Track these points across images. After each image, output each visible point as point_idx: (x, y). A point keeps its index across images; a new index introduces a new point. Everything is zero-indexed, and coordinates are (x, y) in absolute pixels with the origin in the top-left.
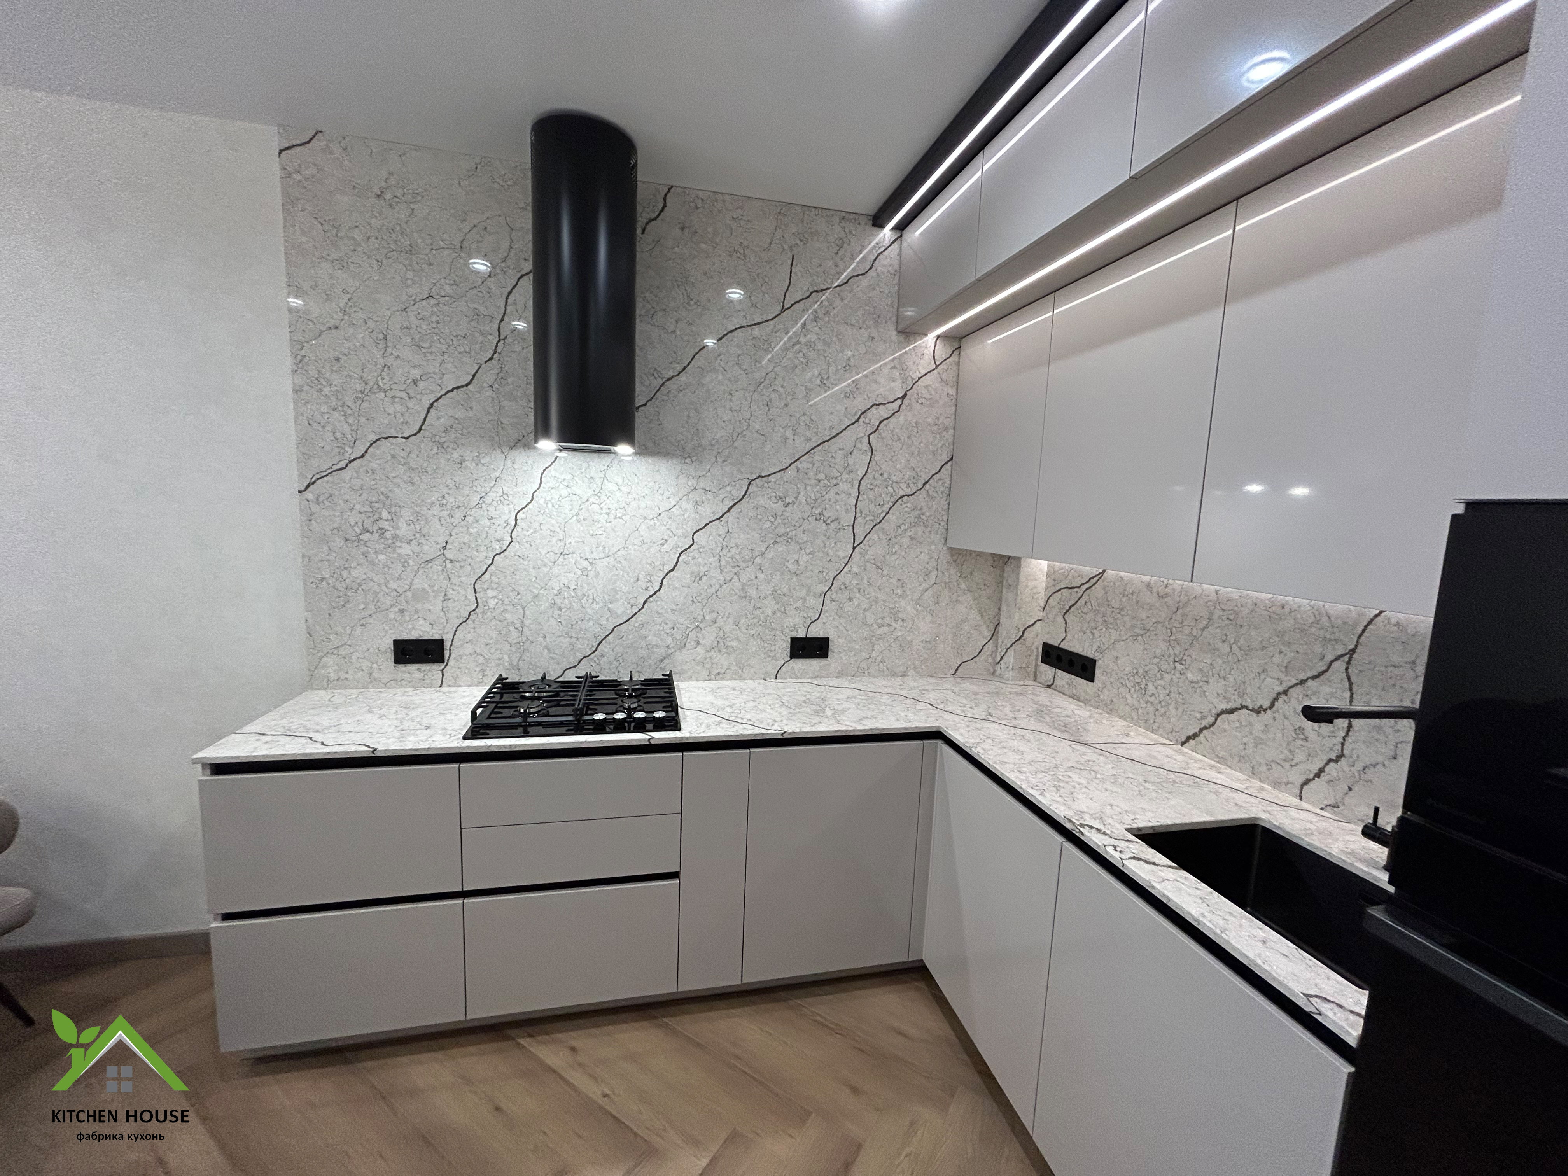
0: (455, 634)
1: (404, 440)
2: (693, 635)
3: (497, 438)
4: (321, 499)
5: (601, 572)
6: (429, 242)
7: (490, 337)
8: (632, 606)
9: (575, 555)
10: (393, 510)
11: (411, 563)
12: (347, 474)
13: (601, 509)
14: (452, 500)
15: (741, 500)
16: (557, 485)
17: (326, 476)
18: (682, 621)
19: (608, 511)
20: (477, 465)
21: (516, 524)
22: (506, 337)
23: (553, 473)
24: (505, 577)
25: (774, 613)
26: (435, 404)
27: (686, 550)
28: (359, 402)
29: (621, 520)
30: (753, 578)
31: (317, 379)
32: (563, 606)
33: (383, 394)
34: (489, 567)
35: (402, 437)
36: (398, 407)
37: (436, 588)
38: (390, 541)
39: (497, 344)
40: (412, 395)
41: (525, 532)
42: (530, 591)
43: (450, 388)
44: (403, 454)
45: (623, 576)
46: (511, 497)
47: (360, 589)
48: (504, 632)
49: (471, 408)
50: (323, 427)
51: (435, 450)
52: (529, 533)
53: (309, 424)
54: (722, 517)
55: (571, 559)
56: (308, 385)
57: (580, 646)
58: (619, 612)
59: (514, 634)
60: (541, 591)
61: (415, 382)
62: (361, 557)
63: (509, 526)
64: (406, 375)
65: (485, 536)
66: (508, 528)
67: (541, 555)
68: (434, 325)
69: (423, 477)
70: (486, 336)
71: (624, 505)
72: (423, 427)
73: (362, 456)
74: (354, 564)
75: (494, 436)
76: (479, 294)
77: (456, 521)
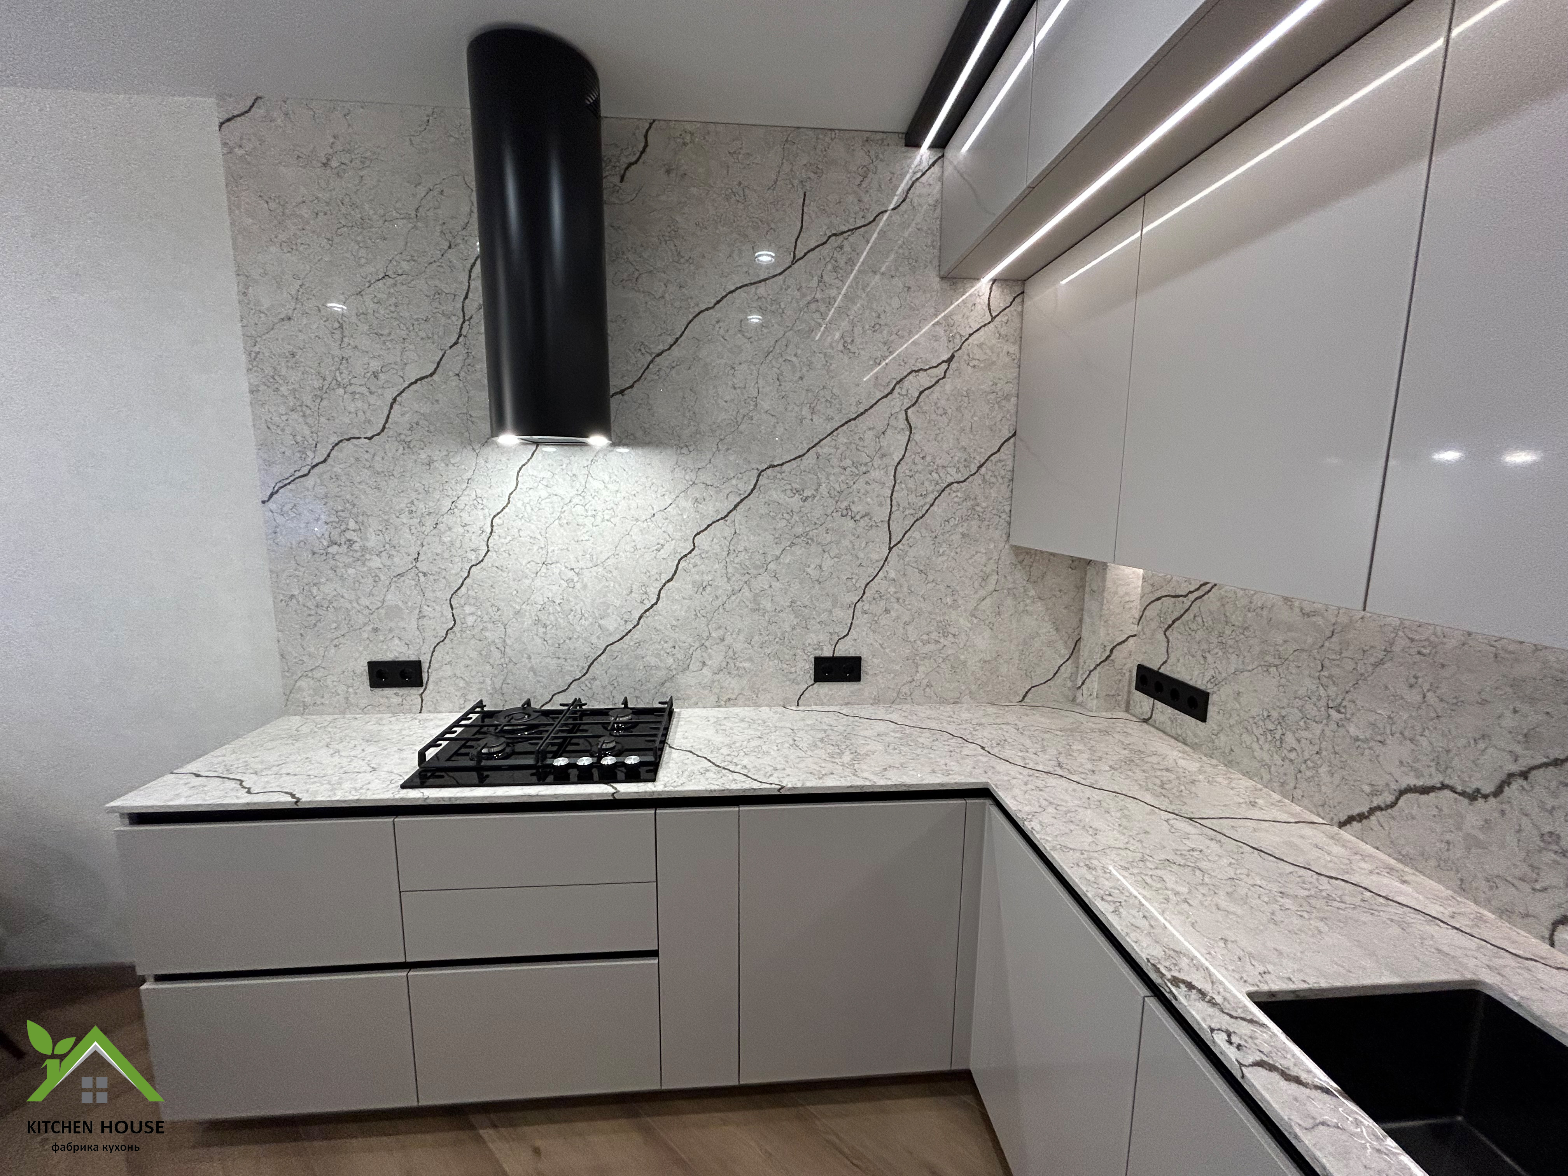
0: (432, 654)
1: (367, 441)
2: (697, 654)
3: (466, 434)
4: (285, 509)
5: (589, 584)
6: (382, 212)
7: (454, 318)
8: (626, 621)
9: (558, 565)
10: (360, 518)
11: (382, 578)
12: (310, 481)
13: (587, 511)
14: (421, 505)
15: (749, 495)
16: (536, 485)
17: (289, 483)
18: (683, 638)
19: (594, 513)
20: (447, 465)
21: (492, 530)
22: (471, 318)
23: (531, 472)
24: (483, 590)
25: (793, 629)
26: (398, 398)
27: (686, 556)
28: (318, 400)
29: (609, 523)
30: (766, 587)
32: (548, 623)
33: (342, 391)
34: (465, 579)
35: (365, 438)
36: (359, 404)
37: (409, 605)
38: (359, 554)
39: (462, 325)
40: (373, 389)
41: (502, 540)
42: (511, 606)
43: (414, 380)
44: (367, 456)
45: (614, 588)
46: (485, 501)
47: (331, 606)
48: (484, 653)
49: (437, 401)
50: (283, 430)
51: (401, 450)
52: (507, 541)
53: (268, 428)
54: (727, 516)
55: (555, 569)
56: (264, 384)
57: (569, 668)
58: (611, 629)
59: (497, 654)
60: (524, 606)
61: (375, 375)
62: (331, 571)
64: (366, 367)
65: (459, 546)
66: (483, 535)
67: (521, 565)
68: (393, 309)
69: (390, 482)
70: (449, 318)
71: (612, 505)
72: (387, 426)
73: (325, 461)
74: (323, 580)
75: (463, 431)
76: (439, 269)
77: (428, 528)
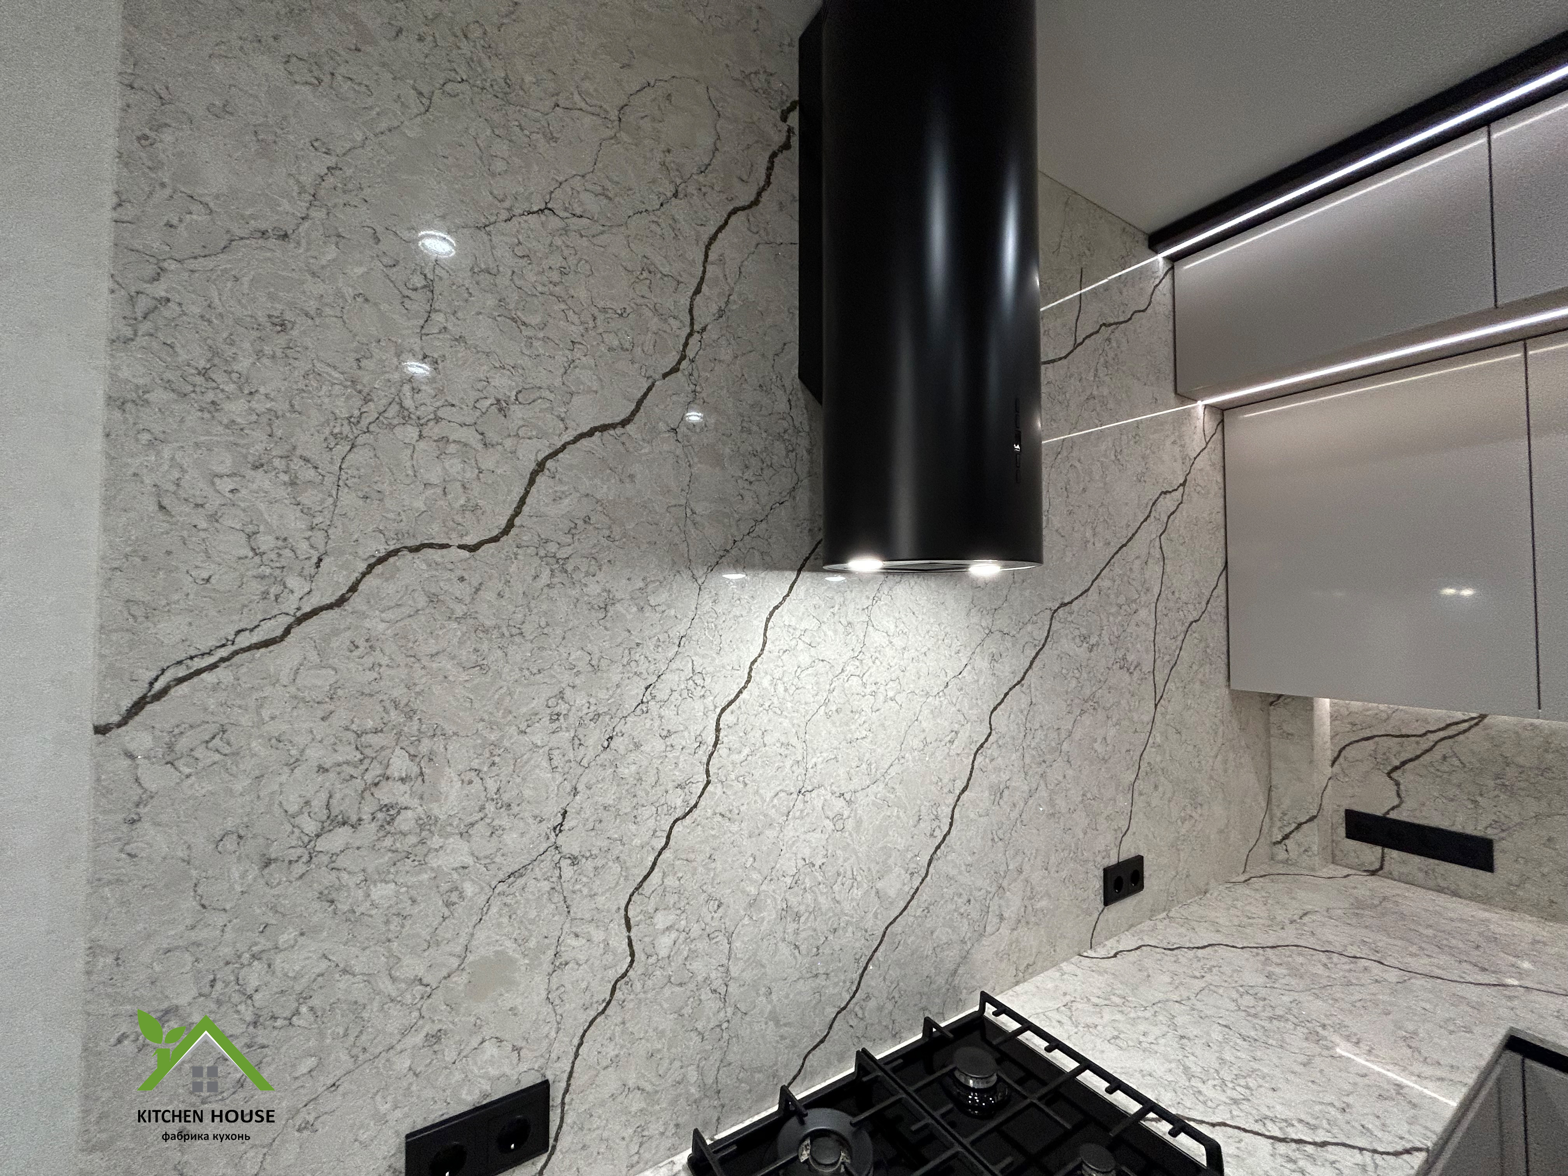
0: (576, 1055)
1: (465, 554)
2: (994, 906)
3: (682, 548)
4: (183, 744)
5: (864, 818)
7: (672, 321)
8: (912, 874)
9: (822, 791)
10: (425, 746)
11: (469, 889)
12: (285, 658)
13: (864, 685)
14: (580, 700)
15: (1044, 645)
16: (794, 642)
17: (214, 666)
18: (979, 883)
19: (874, 688)
20: (641, 609)
21: (717, 737)
22: (704, 329)
23: (787, 619)
24: (694, 871)
25: (1085, 834)
26: (549, 464)
27: (982, 746)
28: (343, 448)
29: (893, 704)
30: (1060, 778)
31: (204, 373)
32: (802, 908)
33: (412, 432)
34: (660, 854)
35: (460, 547)
36: (454, 466)
37: (532, 944)
38: (413, 839)
39: (687, 339)
40: (492, 436)
41: (736, 758)
42: (744, 892)
43: (585, 429)
44: (463, 590)
45: (898, 817)
46: (708, 680)
48: (687, 1011)
49: (632, 477)
50: (214, 518)
51: (545, 578)
52: (742, 757)
53: (162, 507)
54: (1023, 679)
55: (817, 799)
56: (168, 386)
57: (832, 991)
58: (892, 893)
59: (711, 1004)
60: (764, 887)
61: (501, 407)
62: (316, 905)
63: (703, 747)
64: (480, 385)
65: (653, 779)
66: (701, 751)
67: (764, 801)
68: (556, 277)
69: (511, 650)
70: (665, 321)
71: (898, 672)
72: (517, 521)
73: (341, 601)
74: (286, 937)
75: (677, 540)
76: (654, 227)
77: (589, 753)
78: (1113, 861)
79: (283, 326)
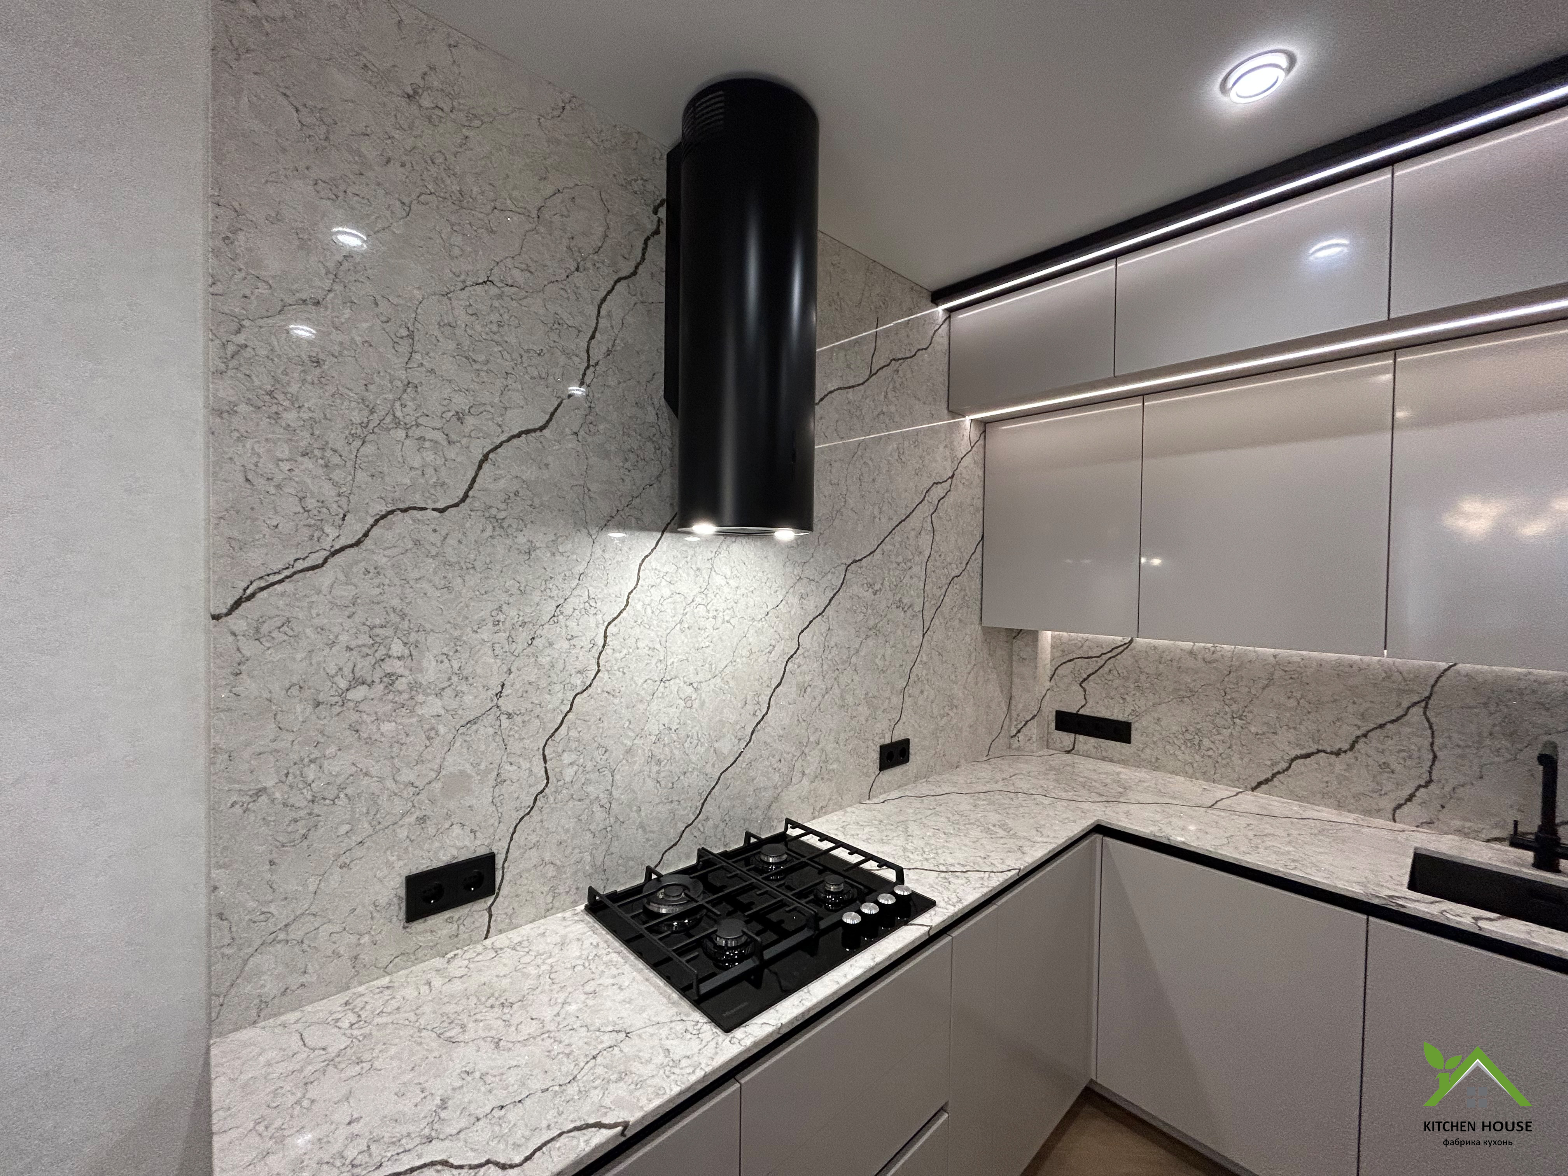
0: (511, 839)
1: (437, 514)
2: (798, 765)
3: (582, 513)
4: (265, 629)
5: (707, 701)
6: (491, 194)
7: (575, 358)
8: (740, 739)
9: (677, 680)
10: (413, 637)
11: (442, 730)
12: (325, 577)
13: (708, 611)
14: (513, 613)
15: (840, 589)
16: (659, 580)
17: (282, 581)
18: (787, 749)
19: (715, 613)
20: (553, 554)
21: (605, 641)
22: (597, 364)
23: (654, 565)
24: (589, 728)
25: (867, 720)
26: (491, 456)
27: (792, 656)
28: (357, 443)
29: (728, 625)
30: (849, 681)
31: (270, 393)
32: (662, 757)
33: (401, 434)
34: (566, 715)
35: (434, 510)
36: (429, 456)
37: (482, 767)
38: (406, 696)
39: (585, 370)
40: (453, 437)
41: (617, 655)
42: (622, 744)
43: (516, 432)
44: (433, 538)
45: (730, 701)
46: (599, 604)
47: (342, 795)
48: (584, 817)
49: (547, 465)
50: (278, 487)
51: (489, 532)
52: (622, 655)
53: (247, 480)
54: (823, 612)
55: (673, 686)
56: (249, 402)
57: (682, 813)
58: (726, 752)
59: (599, 814)
60: (636, 741)
61: (460, 417)
62: (348, 733)
63: (595, 648)
64: (445, 403)
65: (561, 666)
66: (594, 650)
67: (637, 685)
68: (495, 328)
69: (467, 578)
70: (570, 358)
71: (732, 603)
72: (471, 493)
73: (358, 543)
74: (331, 750)
75: (578, 509)
76: (562, 292)
77: (519, 647)
78: (887, 741)
79: (318, 363)
